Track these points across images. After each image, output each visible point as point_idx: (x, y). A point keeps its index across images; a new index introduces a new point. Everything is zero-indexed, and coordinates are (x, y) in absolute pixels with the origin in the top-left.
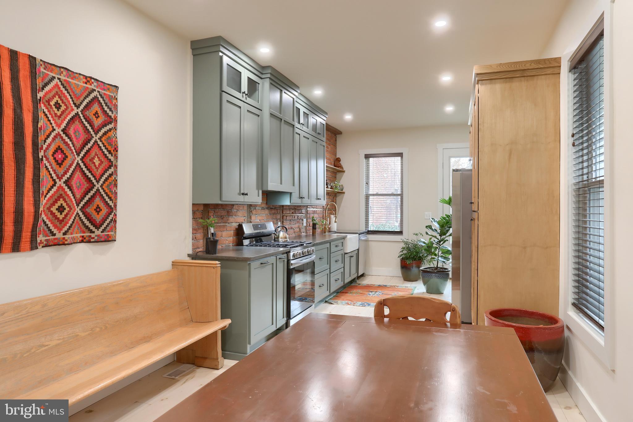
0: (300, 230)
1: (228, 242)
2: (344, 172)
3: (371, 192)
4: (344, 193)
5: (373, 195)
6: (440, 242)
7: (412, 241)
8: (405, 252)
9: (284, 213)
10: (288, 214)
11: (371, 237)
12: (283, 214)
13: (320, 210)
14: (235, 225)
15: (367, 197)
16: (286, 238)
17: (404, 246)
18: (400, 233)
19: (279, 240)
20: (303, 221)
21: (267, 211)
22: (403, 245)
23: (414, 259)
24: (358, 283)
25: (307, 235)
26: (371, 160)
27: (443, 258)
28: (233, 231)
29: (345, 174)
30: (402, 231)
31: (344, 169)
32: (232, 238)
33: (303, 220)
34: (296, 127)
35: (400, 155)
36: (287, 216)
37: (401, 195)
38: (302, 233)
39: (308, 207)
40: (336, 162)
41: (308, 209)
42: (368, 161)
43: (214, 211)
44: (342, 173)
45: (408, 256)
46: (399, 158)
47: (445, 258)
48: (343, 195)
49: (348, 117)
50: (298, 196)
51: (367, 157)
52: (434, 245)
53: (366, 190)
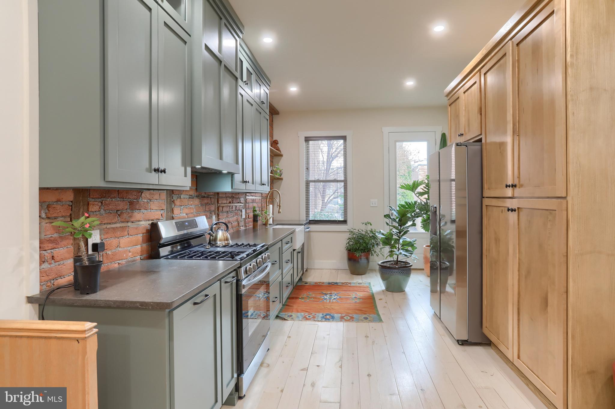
0: (238, 224)
1: (133, 254)
2: (281, 156)
3: (311, 179)
4: (282, 179)
5: (314, 181)
6: (400, 232)
7: (358, 230)
8: (352, 243)
9: (220, 202)
10: (224, 203)
11: (313, 227)
12: (219, 205)
13: (259, 198)
14: (145, 224)
15: (308, 183)
17: (350, 236)
18: (344, 222)
19: (217, 243)
20: (242, 212)
21: (197, 201)
22: (347, 235)
23: (363, 251)
24: (304, 282)
25: (246, 229)
26: (311, 142)
27: (404, 250)
28: (141, 235)
29: (283, 159)
30: (346, 220)
31: (282, 153)
32: (139, 247)
33: (242, 210)
34: (239, 83)
35: (344, 138)
36: (223, 207)
37: (345, 181)
38: (241, 227)
39: (247, 194)
40: (273, 144)
41: (247, 197)
42: (308, 144)
44: (280, 157)
45: (357, 248)
46: (342, 141)
47: (407, 251)
48: (280, 181)
49: (293, 89)
50: (241, 179)
51: (307, 139)
52: (395, 237)
53: (306, 176)
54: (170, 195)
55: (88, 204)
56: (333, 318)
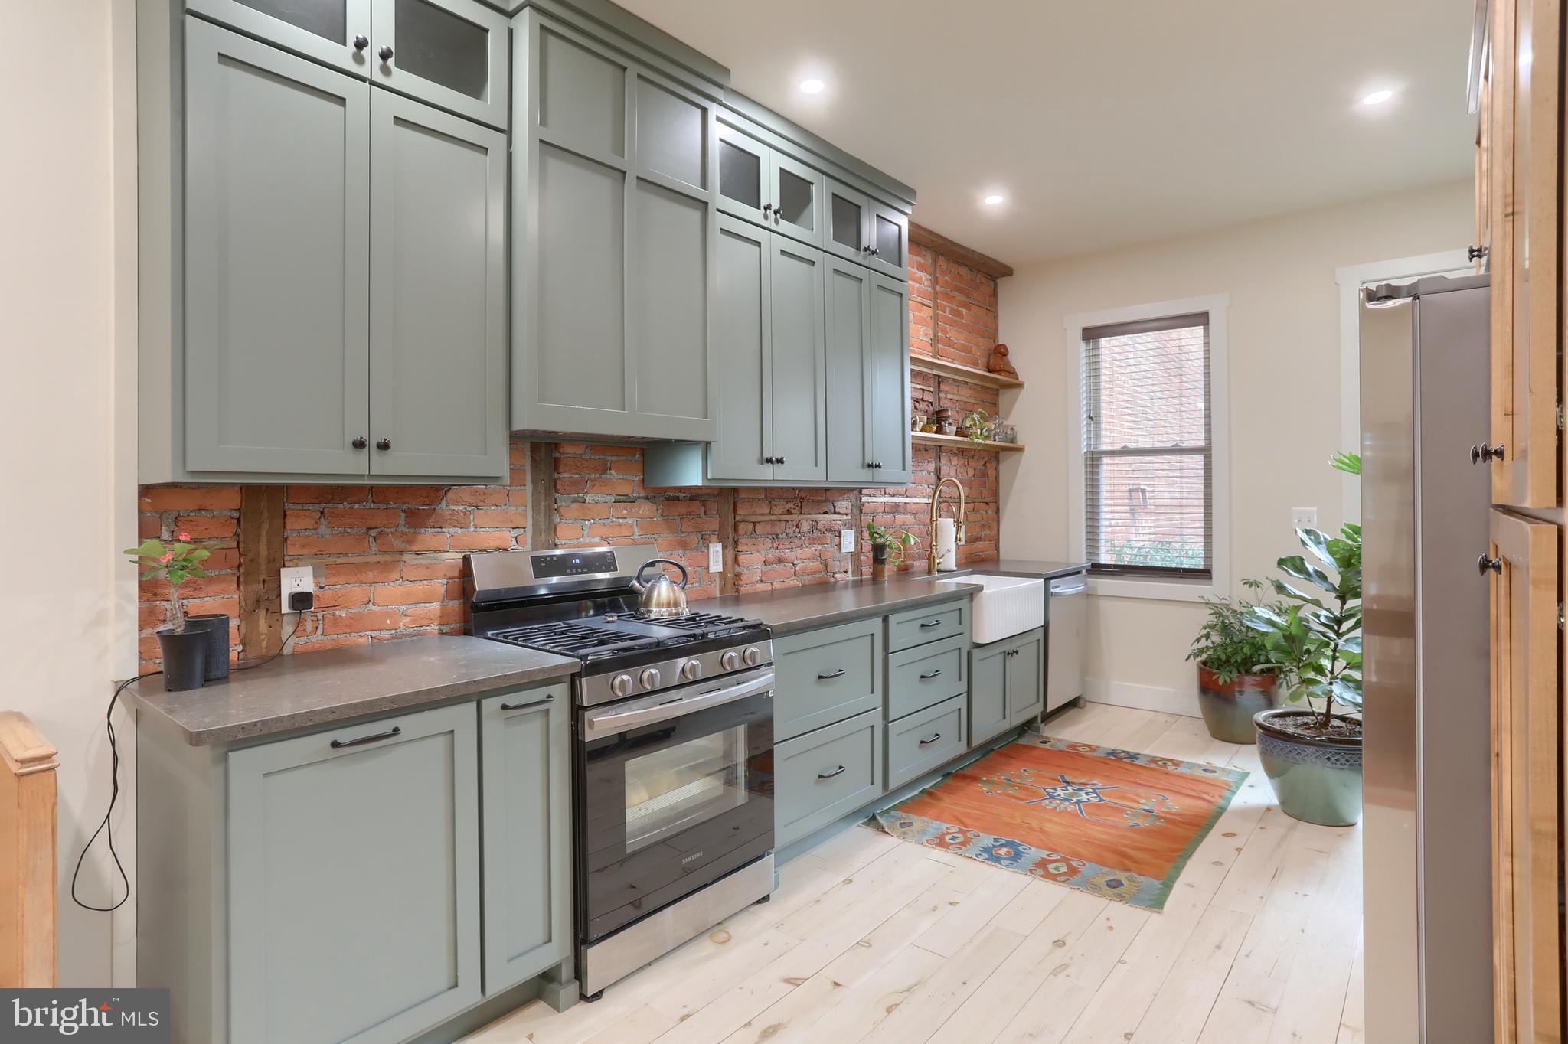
0: (826, 566)
1: (414, 621)
2: (1020, 386)
3: (1105, 445)
4: (1021, 449)
5: (1112, 453)
6: (1339, 622)
7: (1241, 603)
8: (1216, 638)
9: (740, 511)
10: (763, 514)
11: (1105, 585)
12: (738, 518)
13: (926, 500)
14: (454, 557)
15: (1093, 460)
16: (676, 604)
17: (1212, 620)
18: (1203, 574)
19: (649, 612)
20: (840, 536)
21: (646, 509)
22: (1206, 617)
23: (1245, 668)
24: (1043, 737)
25: (861, 580)
26: (1104, 342)
27: (1351, 684)
28: (445, 581)
29: (1024, 395)
30: (1208, 567)
31: (1021, 379)
32: (435, 607)
33: (840, 533)
34: (718, 210)
35: (1201, 319)
36: (755, 523)
37: (1206, 451)
39: (865, 491)
40: (991, 358)
41: (864, 499)
42: (1097, 348)
43: (322, 513)
44: (1014, 391)
45: (1224, 658)
46: (1199, 330)
48: (1017, 455)
49: (994, 200)
50: (752, 455)
51: (1092, 335)
52: (1315, 635)
53: (1089, 438)
54: (548, 495)
55: (285, 516)
56: (1016, 856)
